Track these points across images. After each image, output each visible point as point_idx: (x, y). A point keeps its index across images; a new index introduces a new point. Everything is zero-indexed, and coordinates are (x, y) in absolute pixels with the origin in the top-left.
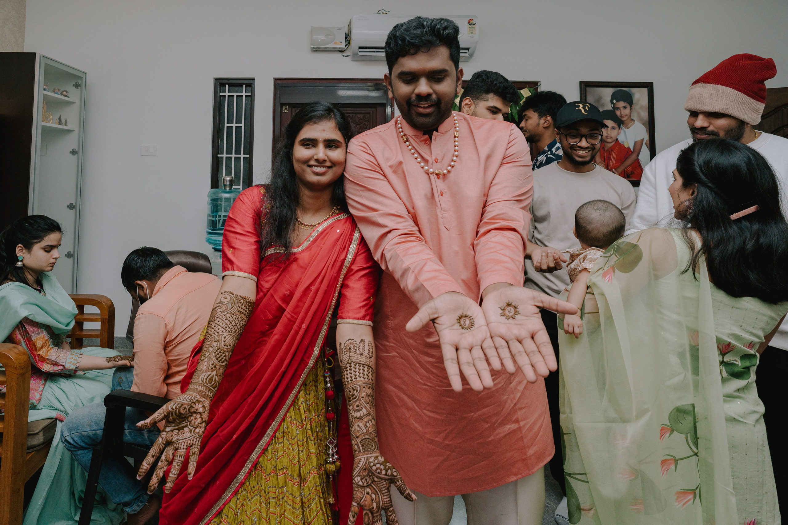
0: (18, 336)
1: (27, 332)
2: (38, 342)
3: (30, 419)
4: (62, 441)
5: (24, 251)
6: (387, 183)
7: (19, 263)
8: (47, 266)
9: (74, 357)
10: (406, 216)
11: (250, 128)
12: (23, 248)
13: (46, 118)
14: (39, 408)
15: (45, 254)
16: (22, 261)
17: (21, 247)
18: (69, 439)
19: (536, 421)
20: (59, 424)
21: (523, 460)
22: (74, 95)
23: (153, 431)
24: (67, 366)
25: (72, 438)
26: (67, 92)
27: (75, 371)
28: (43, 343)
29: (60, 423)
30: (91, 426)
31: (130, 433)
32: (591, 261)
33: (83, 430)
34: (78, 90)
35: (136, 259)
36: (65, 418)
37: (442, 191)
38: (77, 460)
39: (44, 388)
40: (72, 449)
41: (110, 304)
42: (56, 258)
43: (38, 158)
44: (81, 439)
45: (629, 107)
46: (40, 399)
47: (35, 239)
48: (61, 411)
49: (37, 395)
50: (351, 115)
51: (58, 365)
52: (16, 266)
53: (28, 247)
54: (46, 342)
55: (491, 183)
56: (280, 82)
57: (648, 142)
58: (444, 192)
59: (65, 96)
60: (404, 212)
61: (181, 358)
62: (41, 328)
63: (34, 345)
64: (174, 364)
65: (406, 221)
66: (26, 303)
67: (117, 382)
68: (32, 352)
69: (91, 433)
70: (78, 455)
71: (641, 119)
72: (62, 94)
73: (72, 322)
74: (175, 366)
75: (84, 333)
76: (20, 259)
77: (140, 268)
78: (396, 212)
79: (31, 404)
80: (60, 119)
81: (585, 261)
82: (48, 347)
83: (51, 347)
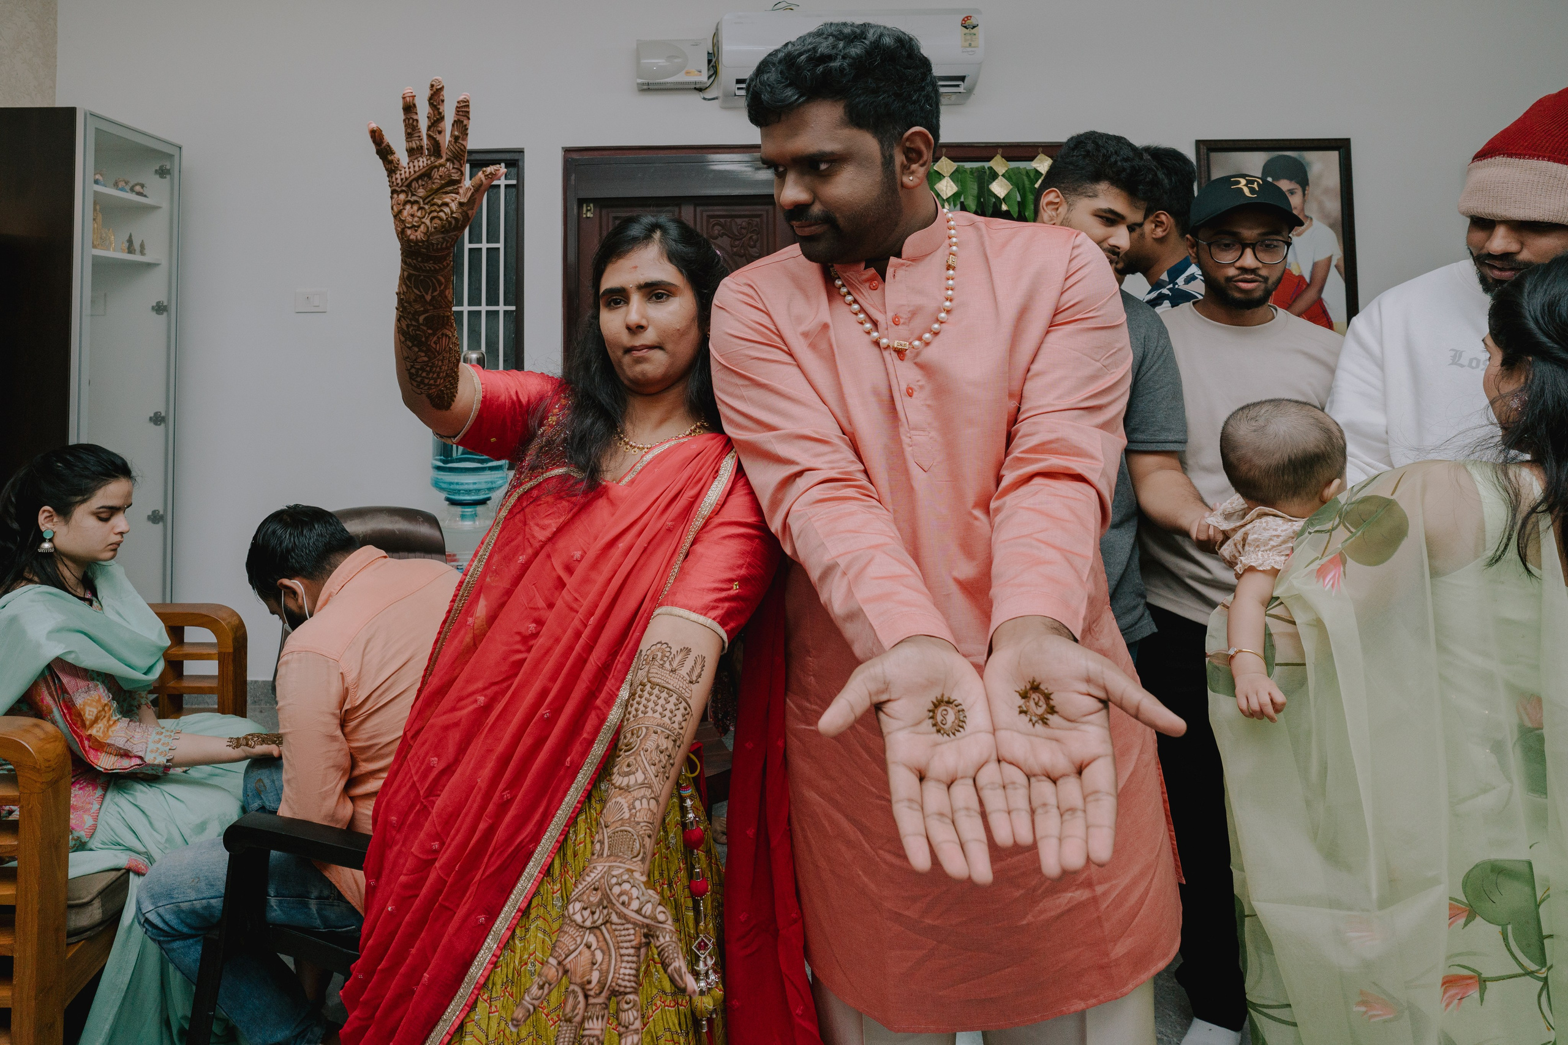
0: (47, 700)
1: (63, 690)
2: (88, 709)
3: (73, 873)
4: (139, 923)
5: (55, 520)
6: (796, 370)
7: (46, 545)
8: (104, 550)
9: (164, 740)
10: (836, 441)
11: (517, 251)
12: (54, 513)
13: (101, 242)
14: (93, 847)
15: (101, 524)
16: (51, 540)
17: (49, 512)
18: (152, 917)
19: (1134, 883)
20: (134, 881)
21: (1101, 967)
22: (157, 191)
23: (327, 898)
24: (149, 759)
25: (159, 915)
26: (143, 186)
27: (166, 768)
28: (100, 712)
29: (136, 878)
30: (198, 890)
31: (280, 903)
32: (1257, 546)
33: (181, 898)
34: (166, 182)
35: (279, 532)
36: (146, 867)
37: (911, 386)
38: (172, 961)
39: (101, 805)
40: (162, 939)
41: (237, 622)
42: (121, 534)
43: (86, 320)
44: (178, 917)
45: (1299, 192)
46: (94, 828)
47: (76, 495)
48: (139, 853)
49: (89, 821)
50: (722, 220)
51: (131, 757)
52: (39, 551)
53: (64, 511)
54: (104, 709)
55: (1028, 370)
56: (575, 156)
57: (1342, 264)
58: (915, 388)
59: (139, 194)
60: (831, 431)
61: (376, 744)
62: (93, 679)
63: (80, 715)
64: (363, 757)
65: (834, 452)
66: (60, 630)
67: (252, 792)
68: (75, 732)
69: (198, 905)
70: (173, 950)
71: (1325, 216)
72: (132, 190)
73: (158, 665)
74: (366, 760)
75: (186, 683)
76: (47, 535)
77: (288, 551)
78: (814, 431)
79: (76, 840)
80: (130, 241)
81: (1247, 548)
82: (109, 720)
83: (115, 718)
